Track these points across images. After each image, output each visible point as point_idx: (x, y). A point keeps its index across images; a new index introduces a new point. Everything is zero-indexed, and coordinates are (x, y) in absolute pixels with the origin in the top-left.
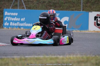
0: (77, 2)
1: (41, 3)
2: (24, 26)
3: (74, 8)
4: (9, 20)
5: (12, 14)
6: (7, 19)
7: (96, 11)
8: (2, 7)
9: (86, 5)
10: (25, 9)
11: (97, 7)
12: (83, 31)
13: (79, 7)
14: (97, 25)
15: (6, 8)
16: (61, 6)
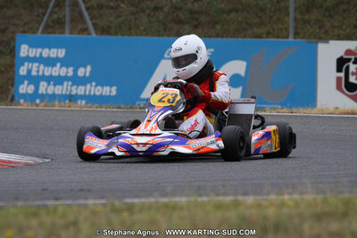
0: (273, 9)
1: (148, 12)
2: (89, 95)
3: (265, 30)
4: (34, 73)
5: (46, 53)
6: (29, 71)
7: (339, 38)
8: (7, 28)
9: (306, 17)
10: (89, 34)
11: (343, 24)
12: (301, 112)
13: (280, 26)
15: (24, 32)
16: (216, 23)
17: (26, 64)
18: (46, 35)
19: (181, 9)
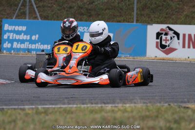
0: (126, 8)
1: (66, 9)
2: (37, 49)
3: (122, 19)
4: (11, 38)
5: (17, 28)
6: (9, 37)
7: (158, 23)
9: (143, 13)
10: (38, 19)
11: (159, 16)
12: (139, 58)
13: (129, 17)
14: (160, 46)
15: (7, 18)
16: (99, 15)
17: (7, 33)
18: (17, 20)
19: (82, 8)
